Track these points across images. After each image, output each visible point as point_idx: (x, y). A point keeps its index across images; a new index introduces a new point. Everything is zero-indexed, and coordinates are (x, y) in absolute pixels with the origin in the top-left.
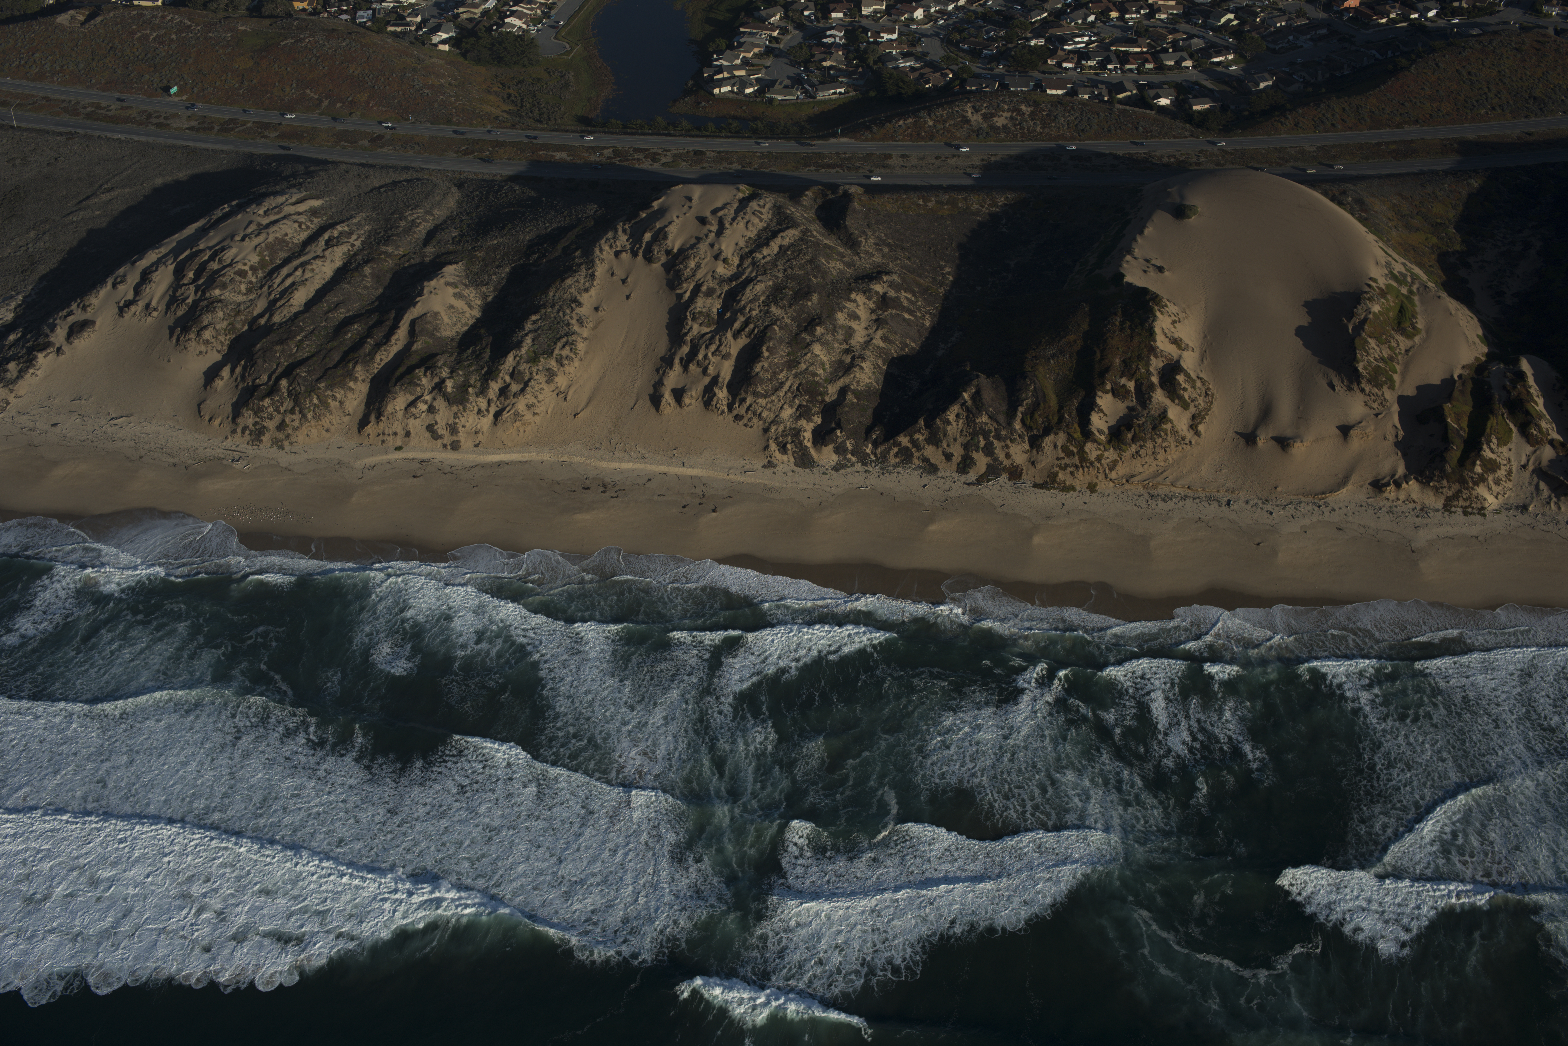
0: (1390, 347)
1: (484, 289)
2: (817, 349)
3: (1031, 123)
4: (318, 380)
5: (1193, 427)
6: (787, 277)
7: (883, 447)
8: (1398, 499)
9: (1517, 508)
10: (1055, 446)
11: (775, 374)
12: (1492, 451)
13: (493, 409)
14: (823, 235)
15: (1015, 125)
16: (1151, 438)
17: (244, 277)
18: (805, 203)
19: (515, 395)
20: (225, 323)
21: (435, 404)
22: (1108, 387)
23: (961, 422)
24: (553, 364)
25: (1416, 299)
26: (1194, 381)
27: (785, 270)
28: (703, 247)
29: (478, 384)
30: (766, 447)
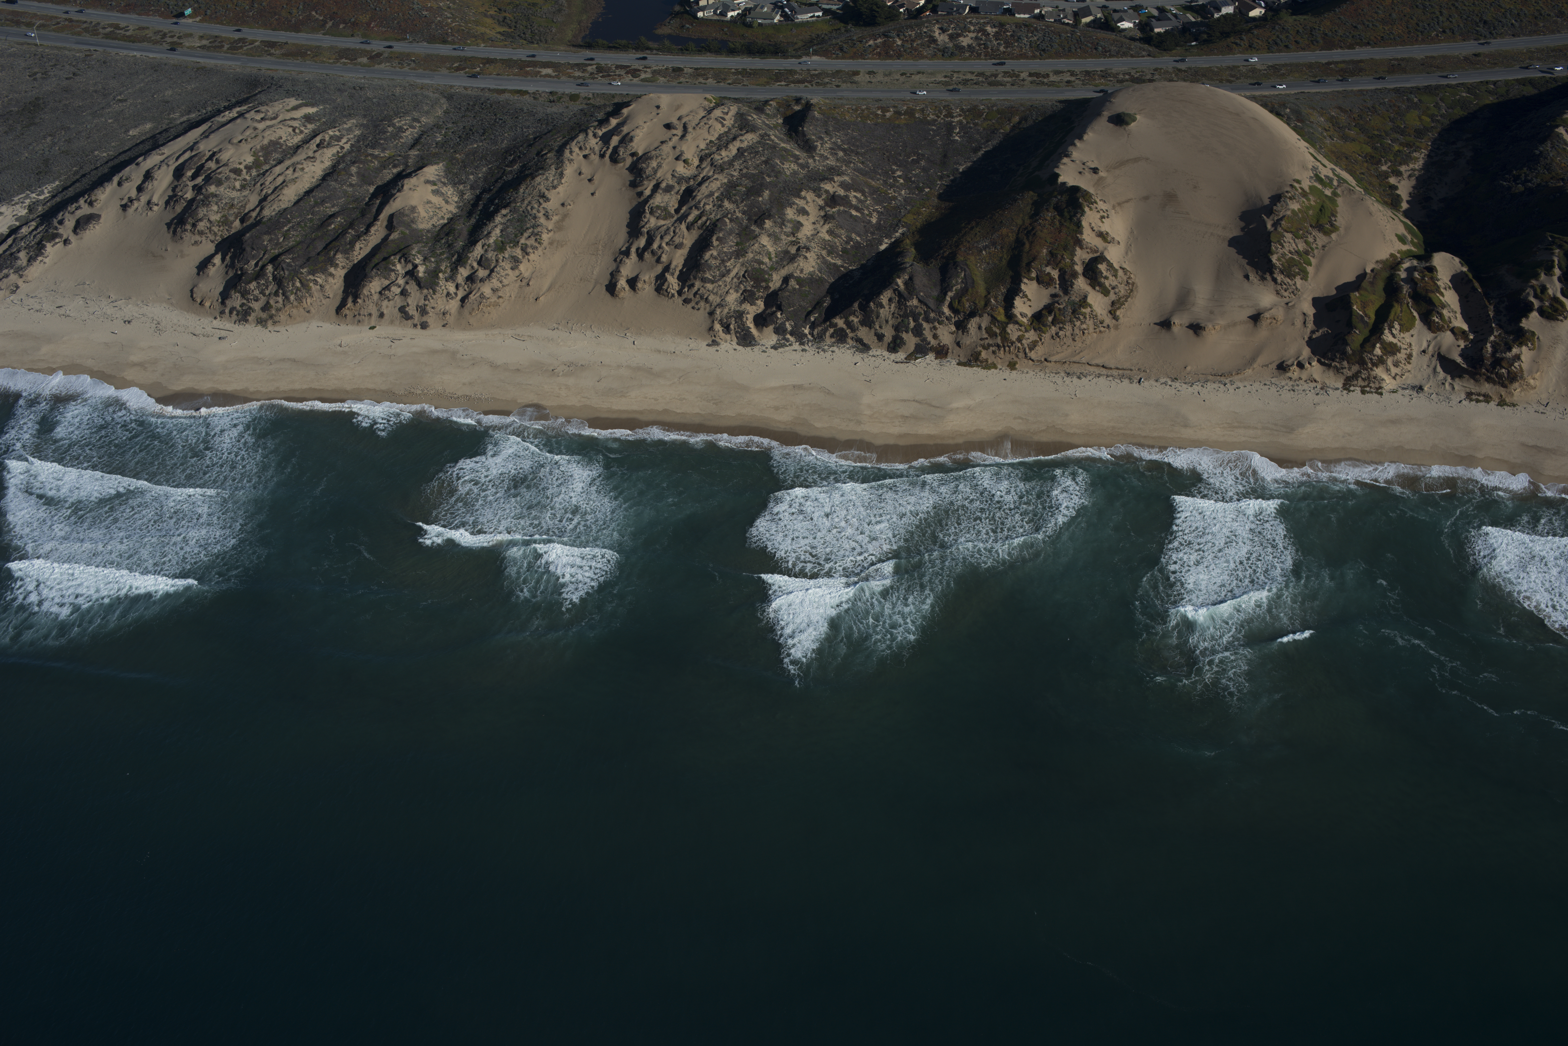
0: (1306, 242)
1: (461, 187)
2: (765, 240)
3: (995, 43)
4: (302, 267)
5: (1112, 313)
6: (742, 176)
7: (820, 328)
8: (1300, 379)
9: (1413, 388)
10: (980, 328)
11: (723, 261)
12: (1394, 336)
13: (461, 293)
14: (781, 140)
15: (979, 45)
16: (1071, 321)
17: (239, 175)
18: (768, 112)
19: (482, 280)
20: (219, 215)
21: (407, 287)
22: (1034, 275)
23: (893, 305)
24: (518, 252)
25: (1340, 200)
26: (1116, 271)
27: (741, 170)
28: (666, 148)
29: (449, 270)
30: (711, 329)
